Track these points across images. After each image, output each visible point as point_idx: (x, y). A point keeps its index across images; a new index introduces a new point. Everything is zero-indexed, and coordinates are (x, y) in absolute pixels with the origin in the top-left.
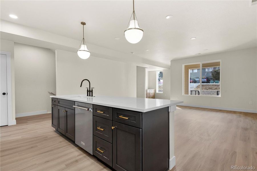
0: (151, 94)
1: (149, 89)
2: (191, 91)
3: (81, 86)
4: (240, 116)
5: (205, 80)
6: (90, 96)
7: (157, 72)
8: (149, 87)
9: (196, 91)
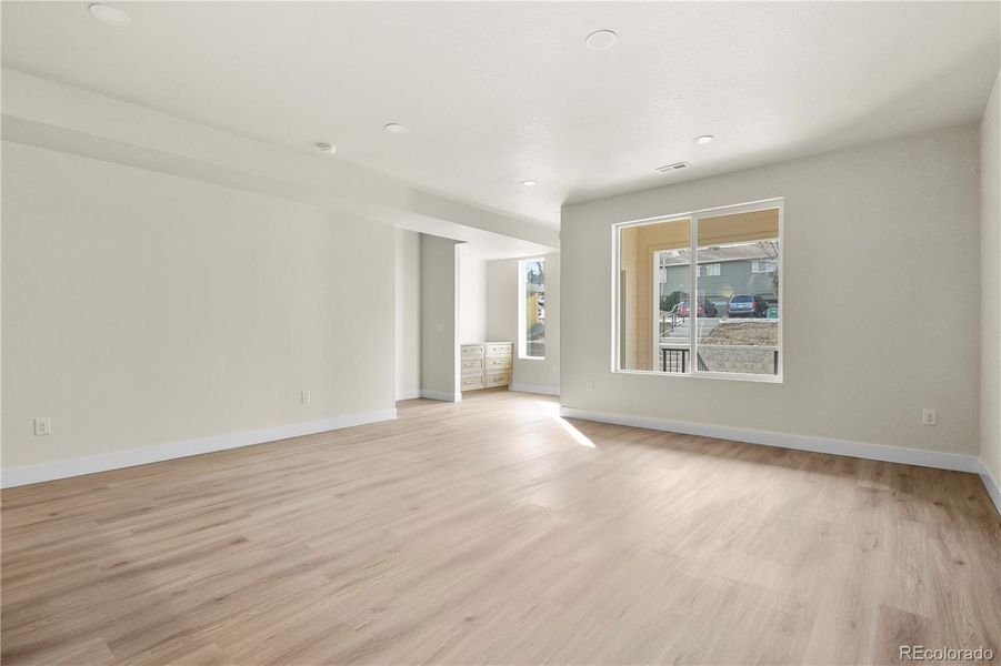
0: (490, 365)
1: (487, 341)
2: (665, 350)
4: (875, 491)
5: (750, 305)
7: (520, 262)
8: (488, 334)
9: (684, 351)
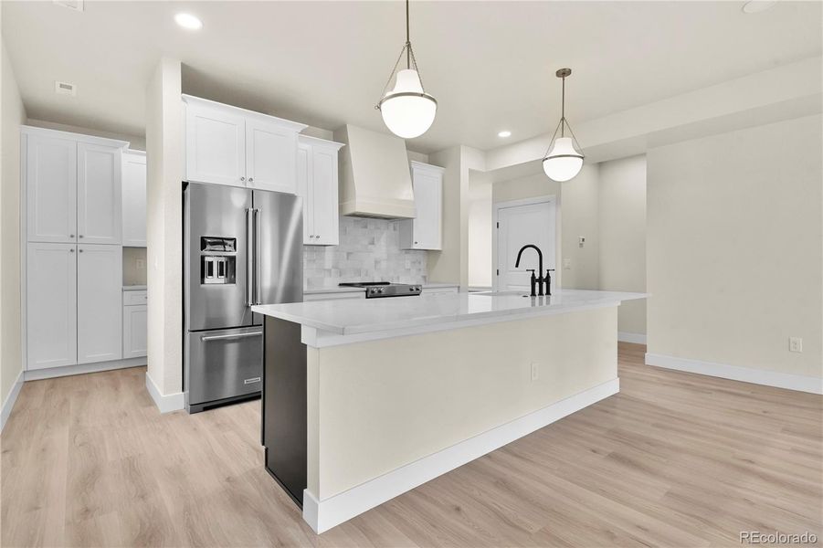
3: (517, 266)
6: (541, 293)
